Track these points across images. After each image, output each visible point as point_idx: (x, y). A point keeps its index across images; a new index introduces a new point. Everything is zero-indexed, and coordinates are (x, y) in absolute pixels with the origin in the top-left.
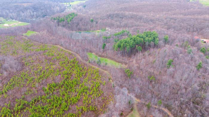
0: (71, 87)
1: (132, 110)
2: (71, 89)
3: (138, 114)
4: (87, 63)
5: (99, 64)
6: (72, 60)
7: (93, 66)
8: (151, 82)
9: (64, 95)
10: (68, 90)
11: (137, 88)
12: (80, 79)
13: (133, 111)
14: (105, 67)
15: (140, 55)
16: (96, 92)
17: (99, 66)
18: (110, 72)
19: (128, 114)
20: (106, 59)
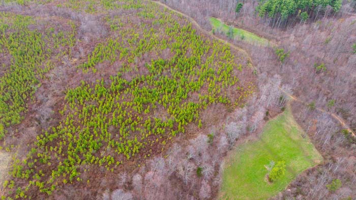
0: (188, 67)
1: (283, 109)
2: (188, 70)
3: (293, 116)
4: (210, 33)
5: (229, 37)
6: (185, 27)
7: (220, 40)
8: (318, 73)
9: (178, 78)
10: (184, 71)
11: (294, 79)
12: (201, 57)
13: (285, 111)
14: (241, 43)
15: (302, 28)
16: (227, 78)
17: (231, 40)
18: (249, 52)
19: (276, 115)
20: (242, 30)
